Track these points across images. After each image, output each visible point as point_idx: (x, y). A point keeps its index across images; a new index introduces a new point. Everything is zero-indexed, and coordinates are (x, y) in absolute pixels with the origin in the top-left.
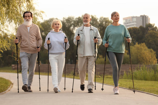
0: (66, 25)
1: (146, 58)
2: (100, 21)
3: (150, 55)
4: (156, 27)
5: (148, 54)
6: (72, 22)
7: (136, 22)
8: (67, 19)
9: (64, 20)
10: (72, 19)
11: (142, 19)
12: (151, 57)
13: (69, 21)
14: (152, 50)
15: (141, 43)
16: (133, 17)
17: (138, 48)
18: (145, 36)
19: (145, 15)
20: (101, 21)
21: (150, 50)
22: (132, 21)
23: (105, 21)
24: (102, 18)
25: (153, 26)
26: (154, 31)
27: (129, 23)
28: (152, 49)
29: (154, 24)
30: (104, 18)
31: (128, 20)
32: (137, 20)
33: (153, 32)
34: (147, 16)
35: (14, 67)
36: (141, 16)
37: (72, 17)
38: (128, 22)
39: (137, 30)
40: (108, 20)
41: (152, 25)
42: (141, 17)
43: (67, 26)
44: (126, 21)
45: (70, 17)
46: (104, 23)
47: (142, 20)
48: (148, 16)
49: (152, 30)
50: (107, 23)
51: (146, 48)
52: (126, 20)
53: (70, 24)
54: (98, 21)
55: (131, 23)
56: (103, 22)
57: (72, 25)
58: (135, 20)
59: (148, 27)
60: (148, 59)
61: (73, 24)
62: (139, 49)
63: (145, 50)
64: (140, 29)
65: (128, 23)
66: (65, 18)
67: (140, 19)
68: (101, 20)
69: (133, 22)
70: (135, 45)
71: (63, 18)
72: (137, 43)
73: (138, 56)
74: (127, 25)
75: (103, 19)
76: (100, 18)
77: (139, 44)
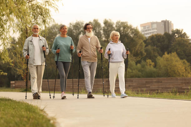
0: (74, 32)
1: (178, 71)
2: (116, 26)
3: (184, 68)
4: (185, 33)
5: (180, 66)
6: (82, 29)
7: (156, 29)
8: (74, 24)
9: (70, 26)
10: (81, 25)
11: (163, 25)
12: (184, 70)
13: (77, 27)
14: (186, 62)
15: (171, 53)
16: (153, 23)
17: (168, 59)
18: (172, 45)
19: (167, 20)
20: (118, 27)
21: (183, 61)
22: (151, 27)
23: (122, 27)
24: (119, 22)
25: (181, 32)
26: (183, 38)
27: (148, 30)
28: (185, 60)
29: (183, 30)
30: (122, 23)
31: (147, 27)
32: (157, 26)
33: (182, 40)
34: (169, 22)
35: (14, 85)
36: (162, 21)
37: (81, 22)
38: (146, 29)
39: (162, 37)
40: (127, 25)
41: (179, 31)
42: (163, 23)
43: (74, 34)
44: (144, 29)
45: (78, 22)
46: (122, 29)
47: (163, 27)
48: (171, 22)
49: (180, 37)
50: (125, 29)
51: (178, 58)
52: (144, 27)
53: (79, 31)
54: (114, 26)
55: (150, 30)
56: (120, 27)
57: (82, 33)
58: (155, 26)
59: (175, 33)
60: (181, 73)
61: (82, 31)
62: (168, 61)
63: (177, 61)
64: (165, 37)
65: (146, 31)
66: (72, 23)
67: (162, 25)
68: (118, 25)
69: (153, 29)
70: (164, 56)
71: (69, 24)
72: (166, 53)
73: (168, 70)
74: (146, 32)
75: (120, 24)
76: (117, 23)
77: (168, 54)
